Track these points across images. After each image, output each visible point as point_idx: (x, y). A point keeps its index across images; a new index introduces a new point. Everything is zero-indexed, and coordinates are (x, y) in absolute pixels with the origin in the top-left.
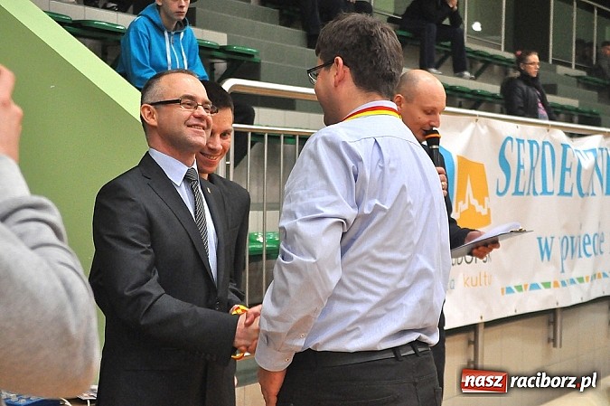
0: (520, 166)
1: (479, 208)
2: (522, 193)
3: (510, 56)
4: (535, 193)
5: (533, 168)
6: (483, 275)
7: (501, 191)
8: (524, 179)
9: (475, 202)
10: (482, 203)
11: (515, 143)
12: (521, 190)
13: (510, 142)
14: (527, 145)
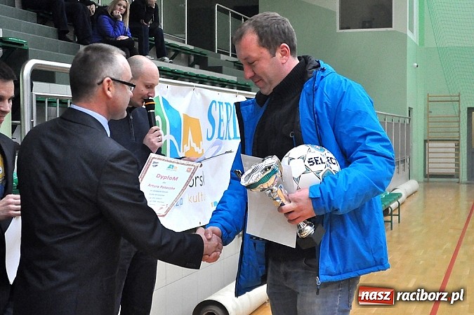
0: (221, 120)
1: (197, 149)
2: (222, 138)
3: (192, 47)
4: (230, 139)
5: (228, 122)
6: (200, 194)
7: (209, 137)
8: (223, 128)
9: (194, 145)
10: (198, 145)
11: (218, 104)
12: (221, 136)
13: (214, 104)
14: (225, 106)
